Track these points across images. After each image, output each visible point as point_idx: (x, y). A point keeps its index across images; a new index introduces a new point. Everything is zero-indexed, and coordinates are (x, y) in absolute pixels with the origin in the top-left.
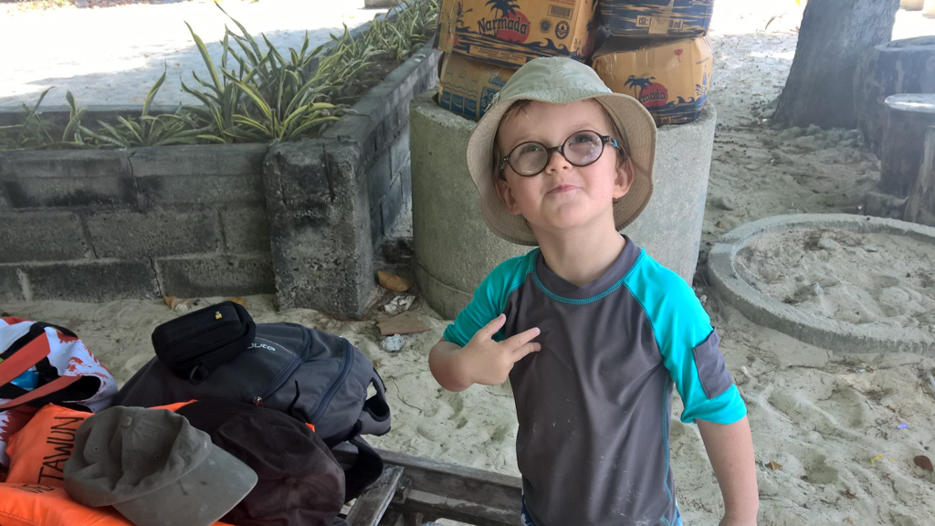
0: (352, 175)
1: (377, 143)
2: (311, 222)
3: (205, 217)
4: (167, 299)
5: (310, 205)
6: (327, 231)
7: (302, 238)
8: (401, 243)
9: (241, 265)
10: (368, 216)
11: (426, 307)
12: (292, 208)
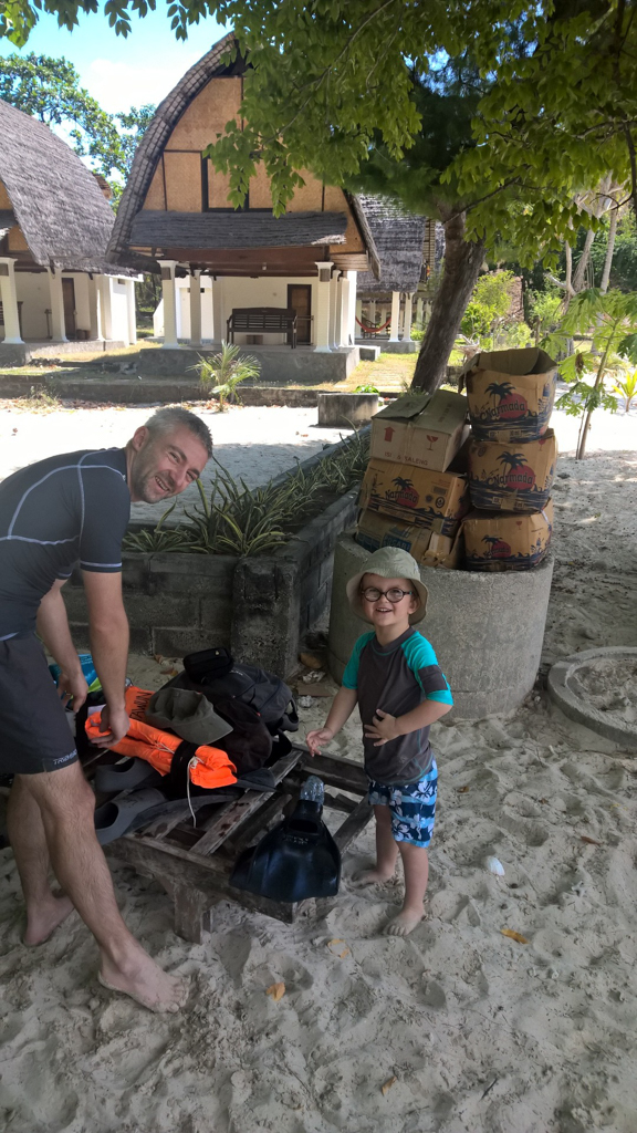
0: (291, 583)
1: (311, 562)
2: (261, 613)
3: (190, 602)
4: (157, 657)
5: (260, 601)
6: (270, 619)
7: (253, 623)
8: (321, 635)
9: (209, 638)
10: (298, 611)
11: (332, 681)
12: (249, 602)
